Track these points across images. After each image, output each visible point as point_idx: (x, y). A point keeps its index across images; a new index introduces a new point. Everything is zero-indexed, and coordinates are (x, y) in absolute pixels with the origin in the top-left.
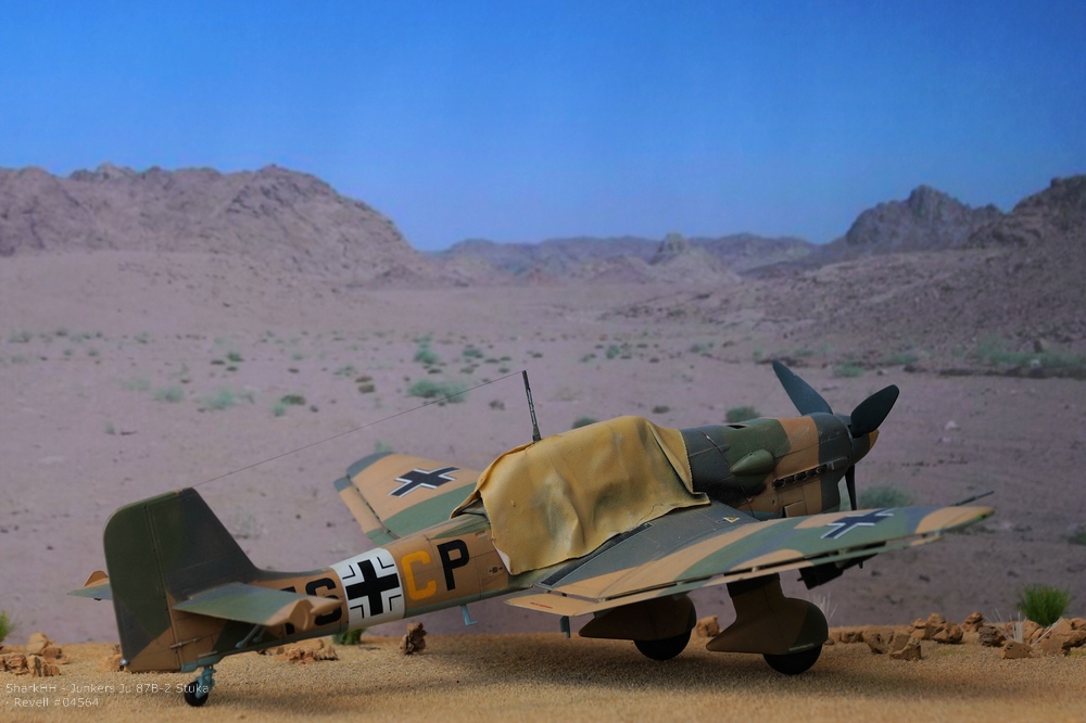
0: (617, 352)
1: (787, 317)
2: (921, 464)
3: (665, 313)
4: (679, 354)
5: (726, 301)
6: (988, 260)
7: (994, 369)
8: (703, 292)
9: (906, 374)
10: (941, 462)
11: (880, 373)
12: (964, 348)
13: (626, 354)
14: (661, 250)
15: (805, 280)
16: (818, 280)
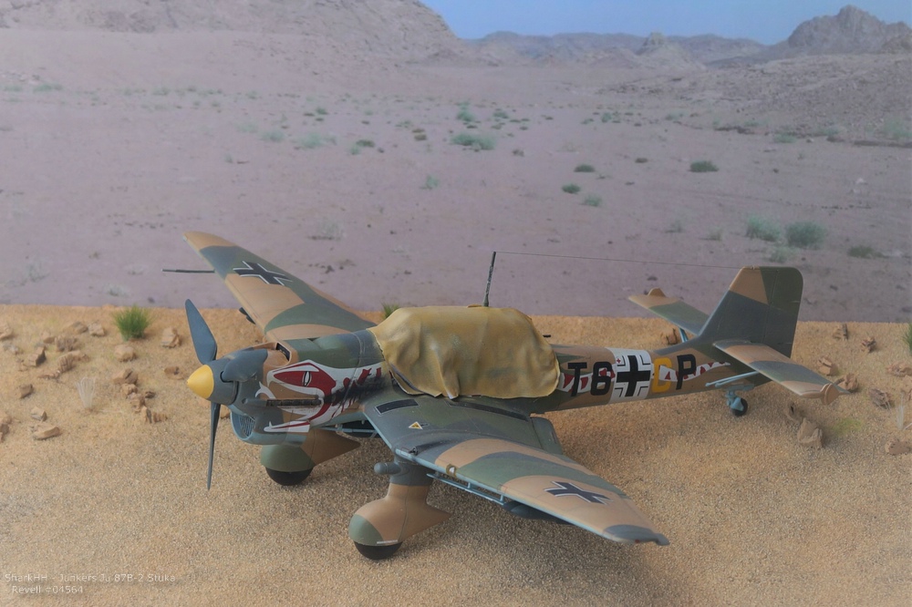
0: (610, 118)
1: (740, 97)
2: (836, 207)
3: (647, 90)
4: (657, 121)
5: (694, 84)
6: (896, 63)
7: (895, 142)
8: (677, 76)
9: (829, 143)
10: (851, 206)
11: (809, 141)
12: (874, 126)
13: (616, 119)
14: (645, 44)
15: (754, 71)
16: (765, 71)
